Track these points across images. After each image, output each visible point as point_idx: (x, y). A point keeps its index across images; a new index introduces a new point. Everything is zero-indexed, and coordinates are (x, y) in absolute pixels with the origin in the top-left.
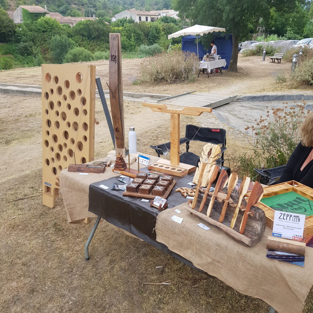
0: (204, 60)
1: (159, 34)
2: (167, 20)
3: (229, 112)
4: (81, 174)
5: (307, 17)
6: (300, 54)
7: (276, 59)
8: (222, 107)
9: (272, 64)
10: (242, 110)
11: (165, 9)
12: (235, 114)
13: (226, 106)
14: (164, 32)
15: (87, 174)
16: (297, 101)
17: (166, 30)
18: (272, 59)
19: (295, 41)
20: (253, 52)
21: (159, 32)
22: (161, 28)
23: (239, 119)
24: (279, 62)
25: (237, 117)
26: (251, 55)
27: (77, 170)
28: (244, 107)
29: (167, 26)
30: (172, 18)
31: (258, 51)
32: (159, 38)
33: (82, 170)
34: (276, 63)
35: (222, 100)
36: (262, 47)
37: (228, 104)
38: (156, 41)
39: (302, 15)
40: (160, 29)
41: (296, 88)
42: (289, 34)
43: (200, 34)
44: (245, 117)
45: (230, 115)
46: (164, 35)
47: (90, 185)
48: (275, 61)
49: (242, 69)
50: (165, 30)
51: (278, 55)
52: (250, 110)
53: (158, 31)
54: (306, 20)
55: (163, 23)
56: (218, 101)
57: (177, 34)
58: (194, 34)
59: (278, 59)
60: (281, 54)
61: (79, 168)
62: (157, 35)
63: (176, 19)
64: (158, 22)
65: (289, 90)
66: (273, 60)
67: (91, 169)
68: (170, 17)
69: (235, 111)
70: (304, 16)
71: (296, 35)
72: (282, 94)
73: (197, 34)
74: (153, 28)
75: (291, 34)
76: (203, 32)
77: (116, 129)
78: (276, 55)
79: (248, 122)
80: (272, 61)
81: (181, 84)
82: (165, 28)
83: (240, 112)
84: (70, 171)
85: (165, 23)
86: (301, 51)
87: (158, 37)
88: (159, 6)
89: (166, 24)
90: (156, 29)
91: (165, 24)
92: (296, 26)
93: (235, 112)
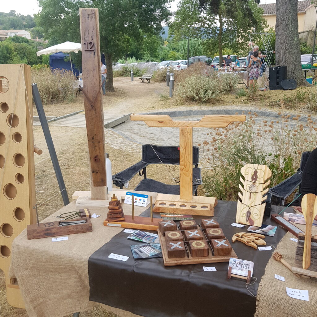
0: (81, 79)
1: (11, 55)
2: (18, 40)
3: (129, 130)
4: (54, 239)
5: (157, 43)
6: (168, 74)
7: (146, 79)
8: (119, 126)
9: (143, 84)
10: (140, 128)
11: (12, 29)
12: (135, 132)
13: (123, 125)
14: (17, 53)
15: (66, 238)
16: (188, 116)
17: (19, 51)
18: (141, 79)
19: (155, 63)
20: (120, 73)
21: (11, 52)
22: (13, 48)
23: (142, 137)
24: (149, 82)
25: (140, 136)
26: (118, 76)
27: (45, 234)
28: (141, 125)
29: (20, 46)
30: (24, 38)
31: (124, 72)
32: (11, 59)
33: (54, 233)
34: (146, 83)
35: (118, 119)
36: (127, 68)
37: (124, 122)
38: (8, 62)
39: (153, 41)
40: (11, 49)
41: (182, 105)
42: (147, 57)
43: (75, 52)
44: (147, 135)
45: (132, 134)
46: (17, 55)
47: (90, 258)
48: (145, 82)
49: (117, 89)
50: (17, 51)
51: (146, 76)
52: (148, 128)
53: (9, 51)
54: (157, 45)
55: (13, 43)
56: (114, 120)
57: (47, 51)
58: (67, 51)
59: (147, 79)
60: (150, 74)
61: (47, 230)
62: (8, 55)
63: (28, 39)
64: (8, 41)
65: (177, 106)
66: (143, 80)
67: (71, 228)
68: (21, 37)
69: (135, 129)
70: (155, 42)
71: (153, 58)
72: (173, 111)
73: (71, 51)
74: (3, 47)
75: (148, 57)
76: (77, 49)
77: (96, 157)
78: (145, 75)
79: (153, 140)
80: (141, 81)
81: (62, 105)
82: (18, 48)
83: (139, 130)
84: (33, 239)
85: (16, 42)
86: (168, 71)
87: (10, 57)
88: (5, 26)
89: (18, 44)
90: (7, 49)
91: (16, 44)
92: (149, 51)
93: (135, 131)
